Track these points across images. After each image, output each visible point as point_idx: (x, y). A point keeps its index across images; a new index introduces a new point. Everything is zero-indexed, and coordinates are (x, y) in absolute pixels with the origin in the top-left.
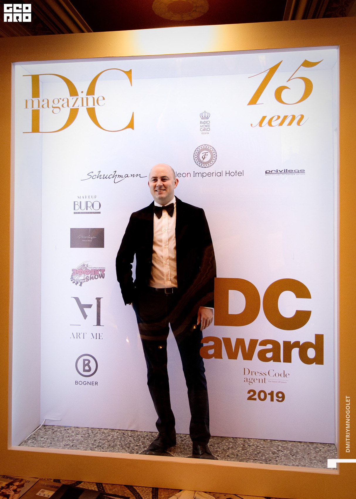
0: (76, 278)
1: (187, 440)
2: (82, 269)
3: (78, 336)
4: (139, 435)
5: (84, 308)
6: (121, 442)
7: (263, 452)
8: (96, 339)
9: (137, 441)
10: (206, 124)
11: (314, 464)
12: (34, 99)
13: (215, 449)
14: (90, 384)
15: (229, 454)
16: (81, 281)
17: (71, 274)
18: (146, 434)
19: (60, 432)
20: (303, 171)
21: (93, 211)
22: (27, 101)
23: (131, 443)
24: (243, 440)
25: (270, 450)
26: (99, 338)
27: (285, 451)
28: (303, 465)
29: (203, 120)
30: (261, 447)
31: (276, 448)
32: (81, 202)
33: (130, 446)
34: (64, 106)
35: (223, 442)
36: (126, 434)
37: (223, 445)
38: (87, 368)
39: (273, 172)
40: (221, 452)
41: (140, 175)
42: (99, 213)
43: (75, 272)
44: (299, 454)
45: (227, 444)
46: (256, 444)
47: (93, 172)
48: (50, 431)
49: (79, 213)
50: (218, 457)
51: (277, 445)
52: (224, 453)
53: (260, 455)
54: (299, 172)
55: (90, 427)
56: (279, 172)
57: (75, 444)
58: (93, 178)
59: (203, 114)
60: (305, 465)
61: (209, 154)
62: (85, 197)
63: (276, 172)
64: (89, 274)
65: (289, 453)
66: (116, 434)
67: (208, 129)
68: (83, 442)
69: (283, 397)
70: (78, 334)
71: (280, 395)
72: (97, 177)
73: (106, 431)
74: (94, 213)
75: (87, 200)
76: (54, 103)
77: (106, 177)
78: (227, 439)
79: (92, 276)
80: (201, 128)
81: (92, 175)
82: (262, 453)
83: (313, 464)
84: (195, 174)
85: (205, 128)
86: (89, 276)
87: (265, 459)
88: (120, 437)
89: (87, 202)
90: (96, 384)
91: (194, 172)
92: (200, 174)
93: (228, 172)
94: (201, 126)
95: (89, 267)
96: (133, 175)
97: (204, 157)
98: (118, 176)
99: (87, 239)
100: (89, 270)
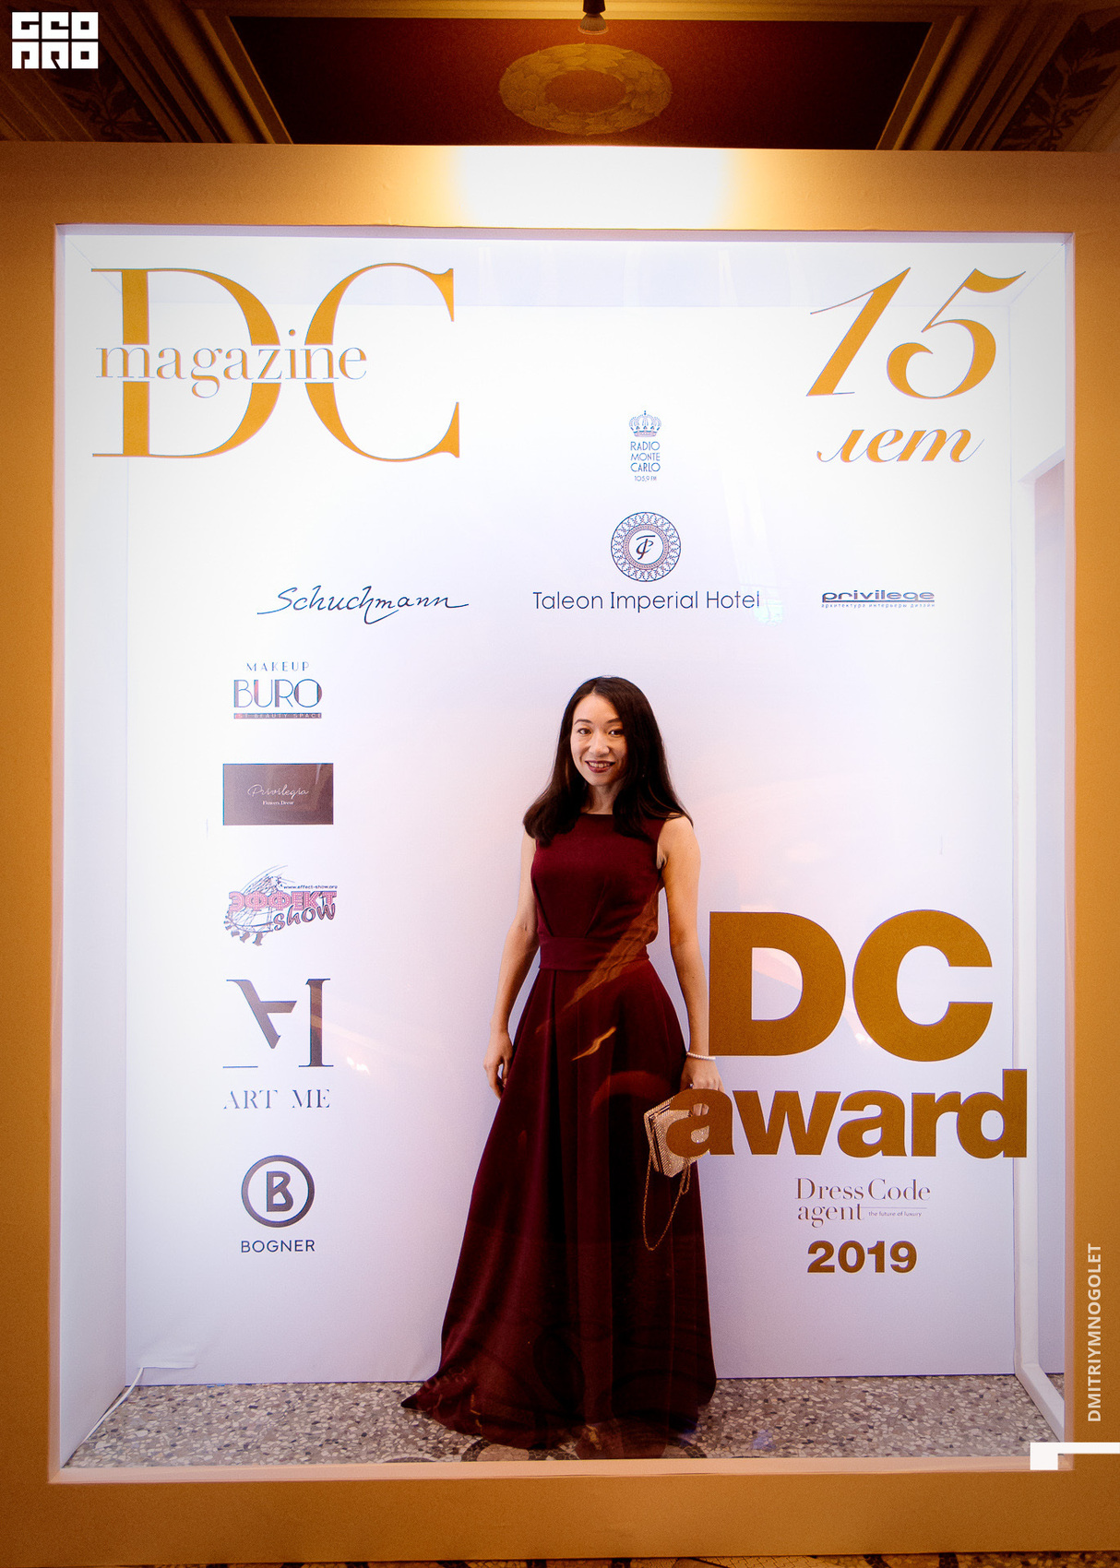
0: (242, 918)
2: (263, 891)
3: (250, 1099)
6: (399, 1423)
7: (825, 1417)
8: (309, 1106)
10: (647, 452)
11: (976, 1440)
14: (290, 1249)
15: (728, 1431)
16: (257, 929)
17: (227, 908)
19: (197, 1406)
20: (927, 597)
21: (297, 709)
25: (845, 1410)
26: (319, 1105)
27: (887, 1408)
28: (946, 1444)
29: (639, 440)
30: (815, 1402)
31: (858, 1401)
32: (256, 682)
33: (428, 1432)
38: (279, 1199)
39: (844, 597)
41: (447, 599)
42: (317, 716)
43: (240, 901)
44: (927, 1415)
46: (799, 1395)
47: (296, 589)
48: (162, 1403)
49: (251, 716)
50: (699, 1444)
51: (859, 1392)
53: (818, 1425)
54: (917, 601)
55: (291, 1380)
56: (860, 597)
57: (253, 1442)
58: (297, 606)
59: (641, 422)
60: (951, 1446)
61: (657, 540)
62: (269, 667)
63: (852, 598)
64: (286, 906)
65: (898, 1412)
66: (376, 1399)
67: (656, 467)
68: (276, 1430)
69: (913, 1257)
70: (250, 1096)
71: (903, 1251)
72: (308, 603)
73: (339, 1390)
74: (298, 716)
75: (278, 675)
77: (337, 606)
79: (294, 912)
80: (634, 461)
81: (294, 596)
82: (822, 1420)
84: (616, 600)
85: (646, 461)
86: (285, 911)
87: (837, 1438)
89: (277, 681)
90: (309, 1248)
91: (613, 593)
92: (630, 600)
93: (713, 595)
94: (635, 456)
95: (284, 885)
96: (424, 601)
97: (641, 550)
98: (375, 603)
99: (279, 798)
100: (286, 894)
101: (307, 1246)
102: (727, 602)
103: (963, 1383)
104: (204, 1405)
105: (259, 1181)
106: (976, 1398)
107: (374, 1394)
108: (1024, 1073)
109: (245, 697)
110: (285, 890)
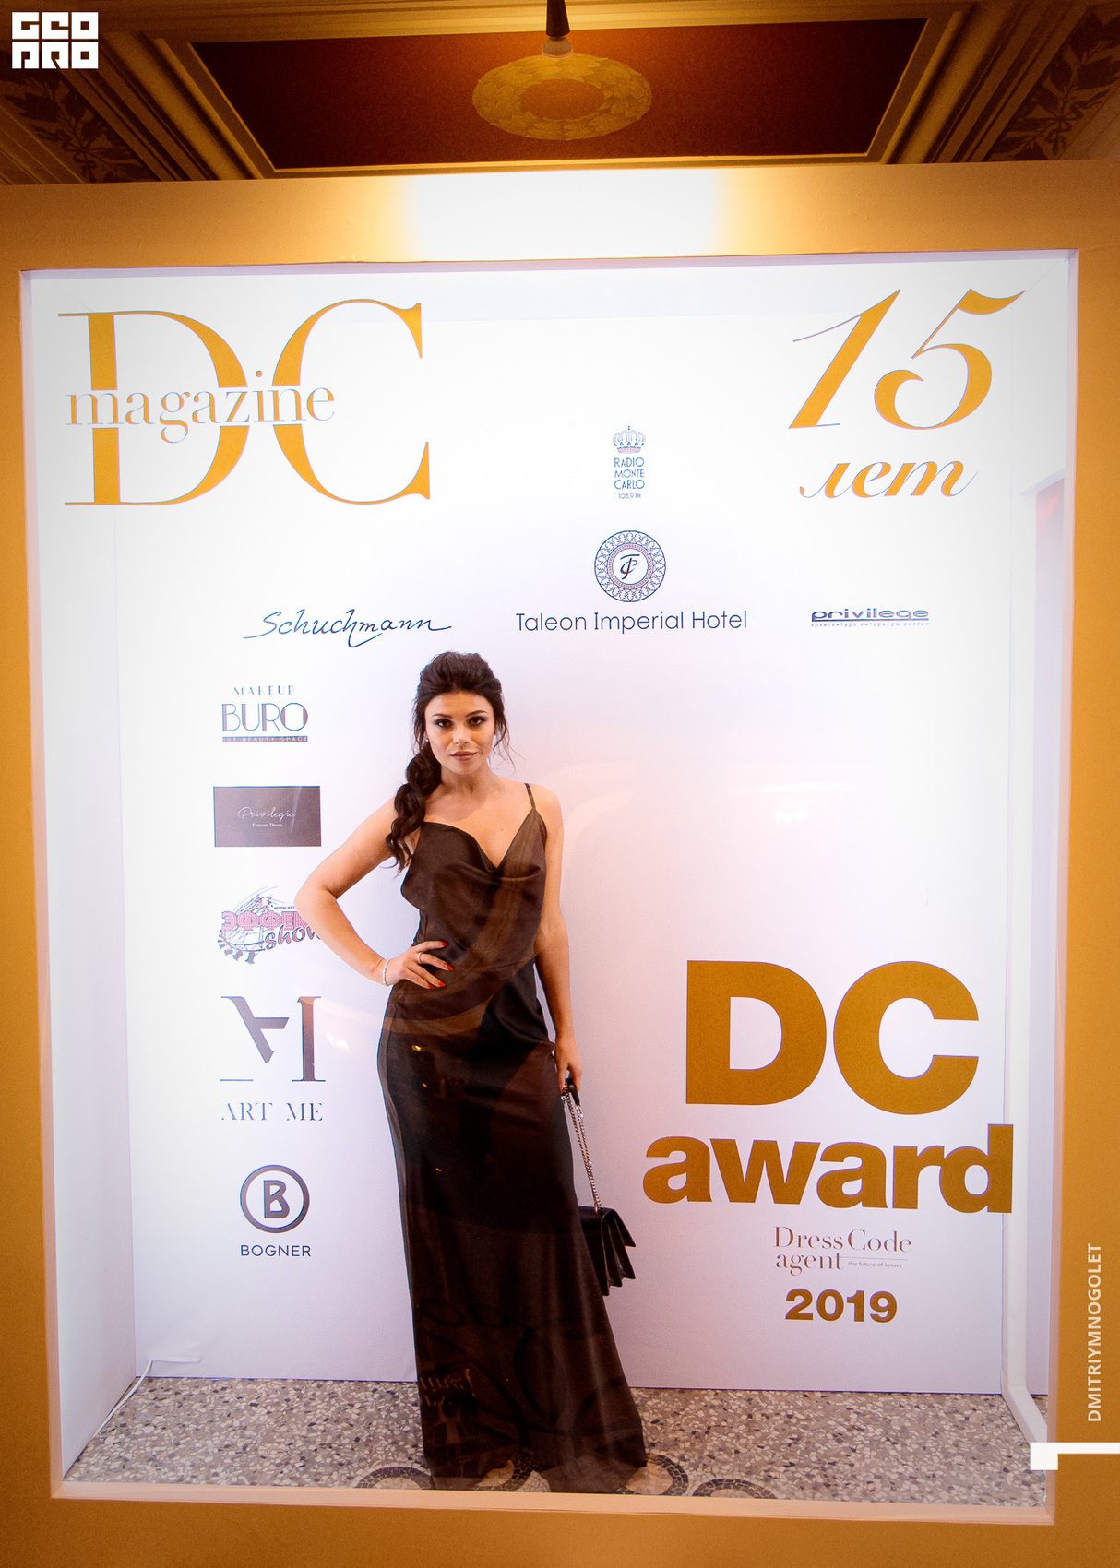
0: (235, 938)
2: (255, 911)
3: (246, 1111)
5: (263, 1030)
7: (808, 1437)
8: (303, 1119)
10: (631, 468)
12: (97, 394)
13: (670, 1436)
14: (287, 1254)
15: (711, 1449)
16: (250, 948)
17: (220, 927)
19: (201, 1401)
20: (921, 615)
21: (284, 733)
22: (73, 398)
24: (745, 1397)
25: (828, 1429)
26: (312, 1119)
27: (870, 1429)
29: (623, 456)
30: (799, 1420)
31: (841, 1420)
32: (243, 706)
34: (200, 417)
35: (687, 1409)
36: (402, 1397)
37: (691, 1420)
38: (276, 1206)
39: (835, 616)
40: (688, 1445)
41: (429, 621)
42: (304, 739)
43: (233, 920)
44: (911, 1438)
45: (701, 1414)
46: (784, 1410)
47: (280, 613)
48: (169, 1397)
49: (239, 739)
51: (842, 1409)
52: (698, 1447)
53: (801, 1446)
54: (910, 619)
56: (851, 616)
57: (251, 1443)
58: (281, 630)
59: (624, 437)
61: (642, 560)
62: (256, 691)
63: (843, 617)
64: (277, 926)
65: (882, 1434)
66: (371, 1400)
67: (640, 484)
69: (892, 1308)
70: (247, 1108)
71: (883, 1302)
72: (293, 627)
74: (285, 739)
75: (265, 698)
76: (167, 410)
77: (322, 629)
78: (698, 1396)
79: (285, 932)
80: (617, 478)
81: (279, 620)
82: (805, 1440)
83: (956, 1468)
84: (600, 621)
85: (630, 478)
86: (276, 931)
88: (384, 1409)
89: (264, 705)
90: (306, 1253)
91: (596, 614)
92: (615, 621)
93: (699, 616)
94: (619, 473)
95: (274, 905)
96: (407, 624)
97: (625, 570)
98: (359, 626)
99: (267, 820)
100: (277, 914)
101: (304, 1251)
103: (949, 1402)
104: (208, 1401)
105: (257, 1188)
106: (961, 1421)
107: (369, 1393)
108: (1010, 1128)
109: (233, 721)
110: (276, 911)
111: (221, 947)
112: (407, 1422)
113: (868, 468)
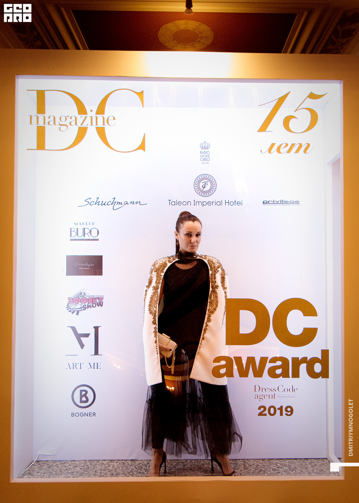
0: (72, 306)
1: (189, 464)
2: (79, 297)
3: (75, 366)
4: (140, 463)
5: (81, 338)
6: (123, 471)
8: (94, 368)
9: (140, 469)
10: (206, 154)
14: (87, 416)
16: (77, 310)
17: (67, 303)
18: (147, 462)
19: (57, 466)
21: (91, 238)
23: (134, 471)
24: (243, 461)
26: (97, 368)
29: (203, 151)
30: (261, 466)
31: (275, 465)
32: (77, 229)
36: (126, 464)
38: (84, 399)
39: (270, 202)
41: (140, 202)
42: (97, 240)
43: (72, 300)
47: (91, 198)
48: (45, 466)
49: (76, 240)
51: (275, 463)
54: (294, 203)
56: (275, 202)
58: (91, 204)
59: (203, 144)
61: (209, 183)
62: (82, 224)
64: (87, 302)
65: (288, 469)
67: (208, 159)
68: (83, 473)
69: (292, 411)
71: (289, 409)
72: (95, 203)
73: (103, 462)
75: (85, 226)
76: (61, 121)
77: (104, 204)
79: (89, 304)
80: (201, 158)
81: (90, 201)
82: (263, 471)
84: (195, 203)
85: (205, 158)
86: (87, 304)
88: (121, 467)
89: (84, 229)
91: (194, 200)
92: (200, 203)
93: (227, 201)
94: (202, 156)
95: (86, 295)
96: (132, 203)
97: (204, 186)
98: (117, 203)
99: (85, 267)
100: (87, 298)
101: (93, 415)
102: (232, 203)
103: (309, 461)
104: (59, 466)
105: (77, 392)
106: (314, 465)
107: (115, 463)
108: (328, 350)
109: (74, 234)
110: (87, 297)
111: (67, 309)
112: (129, 469)
113: (281, 145)
